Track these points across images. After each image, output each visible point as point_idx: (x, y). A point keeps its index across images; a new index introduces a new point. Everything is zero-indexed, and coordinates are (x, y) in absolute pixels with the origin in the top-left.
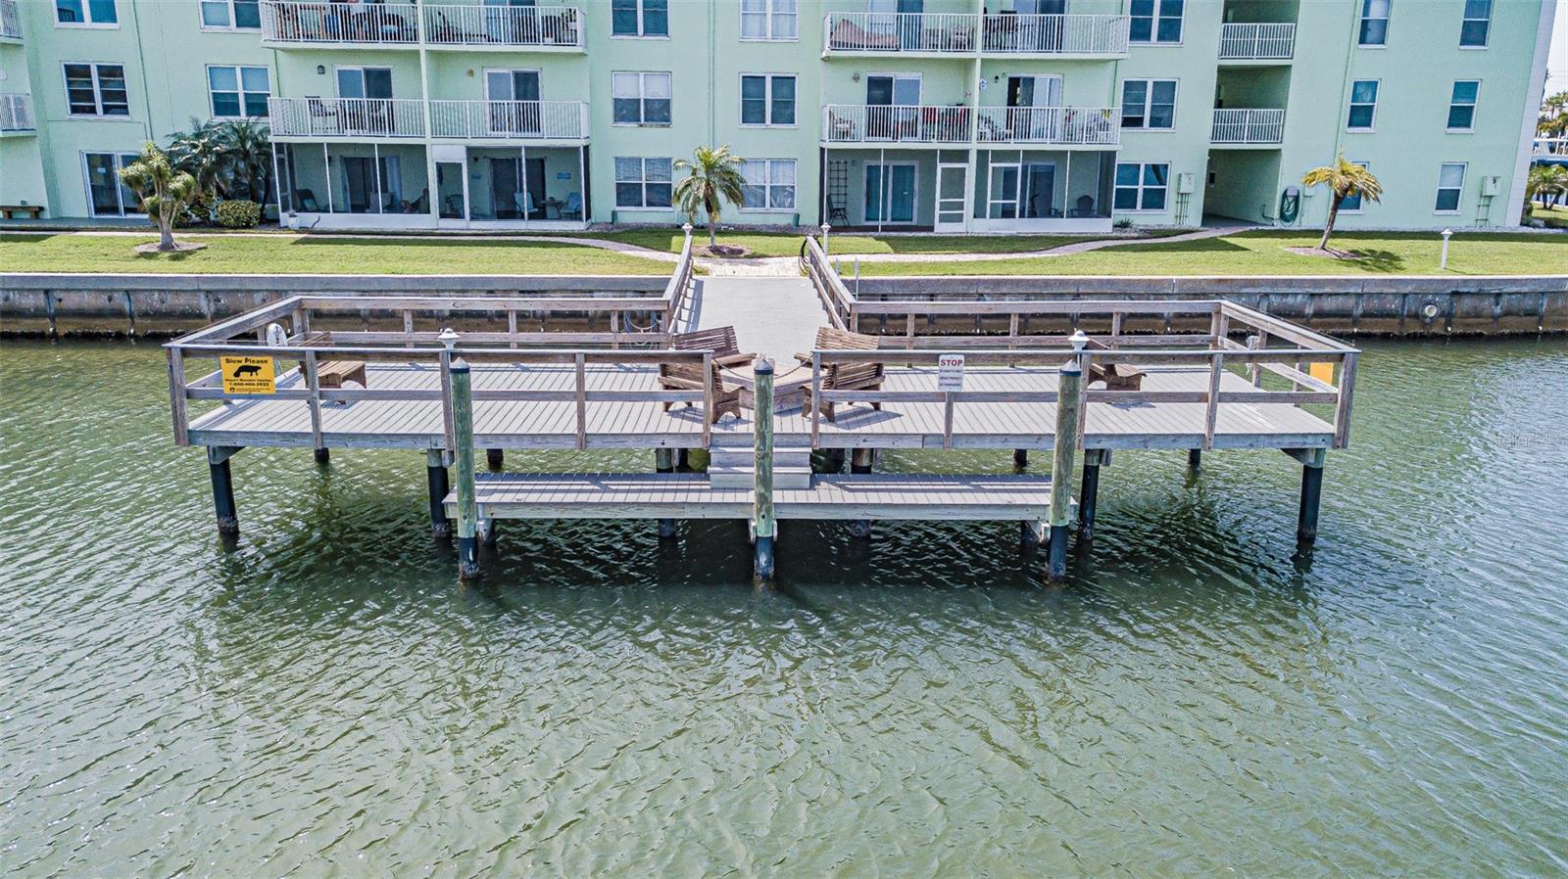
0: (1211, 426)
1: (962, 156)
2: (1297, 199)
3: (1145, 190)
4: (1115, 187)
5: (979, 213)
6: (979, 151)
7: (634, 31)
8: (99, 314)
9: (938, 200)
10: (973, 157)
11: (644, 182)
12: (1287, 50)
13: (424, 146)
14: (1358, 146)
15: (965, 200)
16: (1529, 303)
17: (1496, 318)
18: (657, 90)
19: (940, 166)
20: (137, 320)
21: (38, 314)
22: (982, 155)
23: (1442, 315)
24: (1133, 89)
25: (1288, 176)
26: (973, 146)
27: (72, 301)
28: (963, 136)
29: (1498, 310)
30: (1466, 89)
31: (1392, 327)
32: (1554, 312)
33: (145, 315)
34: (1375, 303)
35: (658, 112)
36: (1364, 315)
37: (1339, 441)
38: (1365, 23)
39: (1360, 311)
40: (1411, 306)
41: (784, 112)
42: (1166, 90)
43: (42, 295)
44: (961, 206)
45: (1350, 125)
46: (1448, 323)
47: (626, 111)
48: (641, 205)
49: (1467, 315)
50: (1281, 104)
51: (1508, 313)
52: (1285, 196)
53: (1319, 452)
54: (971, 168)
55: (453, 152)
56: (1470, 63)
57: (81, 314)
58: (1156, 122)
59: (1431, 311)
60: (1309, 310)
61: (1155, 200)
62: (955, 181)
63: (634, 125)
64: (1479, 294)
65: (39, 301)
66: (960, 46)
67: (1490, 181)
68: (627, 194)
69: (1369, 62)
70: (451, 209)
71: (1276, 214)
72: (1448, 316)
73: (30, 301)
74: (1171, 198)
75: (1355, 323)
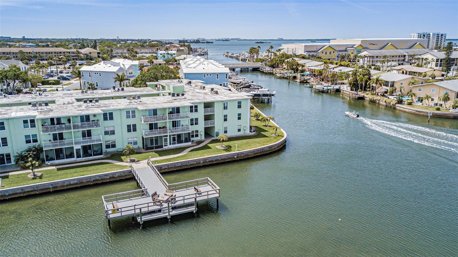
0: (208, 197)
1: (167, 136)
2: (218, 133)
3: (195, 135)
4: (191, 134)
5: (170, 144)
6: (169, 135)
7: (107, 120)
8: (32, 191)
9: (163, 143)
10: (168, 136)
11: (110, 144)
12: (214, 111)
13: (73, 147)
14: (226, 124)
15: (168, 142)
16: (247, 154)
17: (243, 156)
18: (112, 129)
19: (163, 138)
20: (38, 191)
21: (20, 193)
22: (170, 135)
23: (237, 157)
24: (192, 120)
25: (216, 130)
26: (168, 134)
27: (26, 190)
28: (166, 132)
29: (244, 155)
30: (239, 115)
31: (231, 160)
32: (251, 154)
33: (40, 190)
34: (228, 157)
35: (113, 133)
36: (227, 159)
37: (219, 196)
38: (224, 107)
39: (226, 158)
40: (233, 157)
41: (135, 130)
42: (197, 119)
43: (21, 190)
44: (167, 143)
45: (224, 121)
46: (238, 158)
47: (106, 133)
48: (110, 148)
49: (240, 156)
50: (214, 119)
51: (245, 155)
52: (216, 133)
53: (218, 198)
54: (168, 138)
55: (79, 147)
56: (239, 111)
57: (28, 192)
58: (196, 124)
59: (235, 157)
60: (220, 159)
61: (197, 136)
62: (166, 140)
63: (108, 135)
64: (241, 154)
65: (21, 191)
66: (164, 119)
67: (244, 127)
68: (108, 147)
69: (226, 112)
70: (78, 156)
71: (215, 136)
72: (238, 157)
73: (19, 191)
74: (199, 135)
75: (226, 160)
